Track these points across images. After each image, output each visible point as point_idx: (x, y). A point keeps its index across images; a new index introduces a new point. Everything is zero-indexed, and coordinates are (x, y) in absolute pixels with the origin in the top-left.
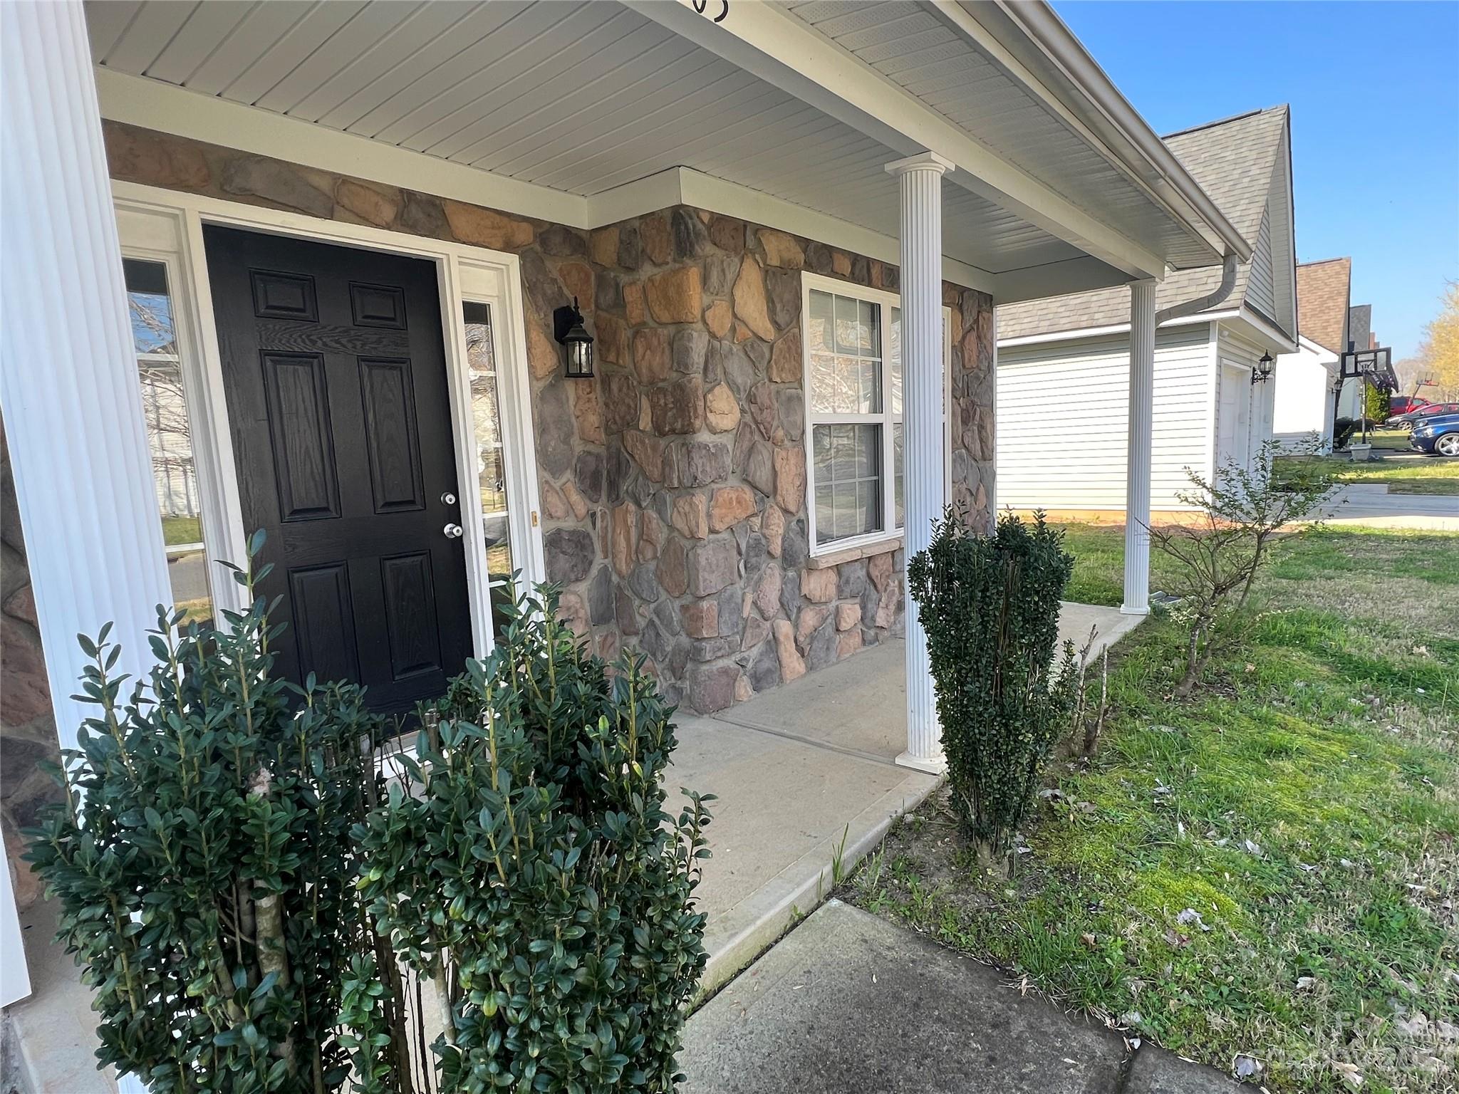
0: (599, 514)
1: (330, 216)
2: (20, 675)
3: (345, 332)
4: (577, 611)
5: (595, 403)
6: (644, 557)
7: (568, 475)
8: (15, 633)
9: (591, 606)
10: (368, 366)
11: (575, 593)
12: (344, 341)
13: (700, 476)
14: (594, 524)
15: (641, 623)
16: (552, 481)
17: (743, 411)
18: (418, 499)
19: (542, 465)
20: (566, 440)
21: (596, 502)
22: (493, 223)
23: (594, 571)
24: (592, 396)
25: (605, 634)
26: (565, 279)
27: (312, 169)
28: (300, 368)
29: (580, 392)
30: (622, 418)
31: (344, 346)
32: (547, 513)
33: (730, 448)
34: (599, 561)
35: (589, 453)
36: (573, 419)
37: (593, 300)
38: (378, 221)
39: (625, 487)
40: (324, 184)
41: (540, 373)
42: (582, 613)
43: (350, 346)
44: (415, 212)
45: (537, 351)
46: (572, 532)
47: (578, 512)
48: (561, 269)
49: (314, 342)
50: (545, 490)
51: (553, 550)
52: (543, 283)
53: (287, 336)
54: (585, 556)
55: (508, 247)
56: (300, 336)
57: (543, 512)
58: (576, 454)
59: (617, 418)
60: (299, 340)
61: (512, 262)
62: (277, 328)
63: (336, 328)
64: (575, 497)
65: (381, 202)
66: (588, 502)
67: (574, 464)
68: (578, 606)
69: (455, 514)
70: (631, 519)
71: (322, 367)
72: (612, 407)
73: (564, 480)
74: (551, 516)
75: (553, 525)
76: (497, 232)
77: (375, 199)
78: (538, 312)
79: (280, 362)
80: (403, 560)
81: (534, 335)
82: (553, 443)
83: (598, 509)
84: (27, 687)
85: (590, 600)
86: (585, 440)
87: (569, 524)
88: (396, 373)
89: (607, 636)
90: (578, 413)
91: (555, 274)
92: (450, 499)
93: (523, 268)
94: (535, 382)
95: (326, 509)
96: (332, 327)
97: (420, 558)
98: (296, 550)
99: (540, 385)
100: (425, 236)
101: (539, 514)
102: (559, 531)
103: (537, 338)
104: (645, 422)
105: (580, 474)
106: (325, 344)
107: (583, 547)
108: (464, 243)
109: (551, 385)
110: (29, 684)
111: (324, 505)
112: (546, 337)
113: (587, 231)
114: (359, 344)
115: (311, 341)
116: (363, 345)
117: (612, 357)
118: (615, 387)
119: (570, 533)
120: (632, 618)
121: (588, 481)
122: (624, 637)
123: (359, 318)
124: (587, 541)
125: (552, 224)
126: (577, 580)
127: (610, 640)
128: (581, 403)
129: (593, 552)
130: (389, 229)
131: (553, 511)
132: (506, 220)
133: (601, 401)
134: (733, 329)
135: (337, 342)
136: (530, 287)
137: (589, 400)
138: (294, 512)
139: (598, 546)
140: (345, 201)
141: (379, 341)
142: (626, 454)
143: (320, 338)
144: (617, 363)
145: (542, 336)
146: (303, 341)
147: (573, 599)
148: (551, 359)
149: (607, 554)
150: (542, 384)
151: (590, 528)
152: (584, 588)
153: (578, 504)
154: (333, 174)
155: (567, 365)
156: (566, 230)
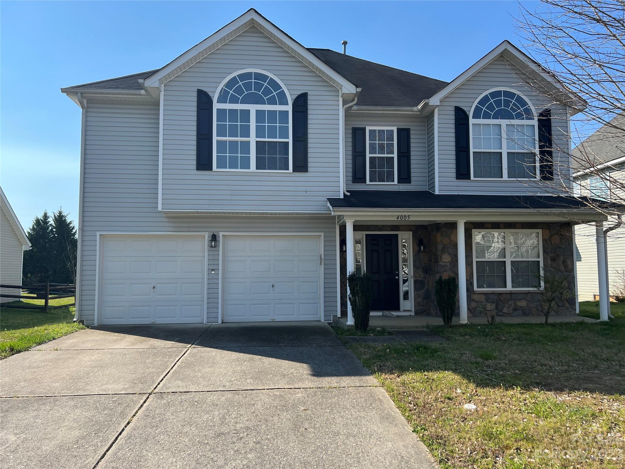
1: (381, 231)
3: (383, 246)
4: (420, 296)
5: (427, 257)
7: (420, 269)
10: (386, 251)
13: (439, 270)
14: (426, 279)
16: (417, 270)
17: (452, 258)
18: (392, 272)
19: (414, 267)
20: (420, 263)
23: (425, 288)
24: (426, 255)
25: (427, 301)
26: (421, 235)
27: (379, 225)
28: (375, 252)
29: (424, 255)
33: (448, 266)
34: (426, 287)
35: (425, 266)
40: (381, 227)
41: (415, 251)
42: (422, 296)
43: (383, 248)
44: (394, 228)
45: (414, 247)
47: (422, 277)
51: (416, 283)
52: (416, 236)
53: (374, 248)
55: (410, 231)
57: (414, 276)
58: (422, 266)
60: (376, 248)
62: (373, 246)
63: (381, 246)
66: (424, 275)
69: (398, 275)
71: (379, 252)
72: (430, 258)
74: (415, 277)
75: (416, 279)
76: (408, 228)
78: (415, 241)
79: (373, 251)
80: (389, 282)
82: (417, 264)
83: (427, 276)
85: (423, 294)
86: (424, 263)
87: (420, 279)
88: (390, 252)
90: (423, 258)
92: (397, 272)
93: (413, 234)
97: (391, 282)
100: (395, 231)
102: (417, 280)
103: (415, 245)
104: (433, 261)
107: (422, 284)
108: (402, 231)
109: (417, 253)
112: (417, 245)
113: (427, 225)
116: (385, 248)
118: (430, 254)
119: (420, 280)
121: (424, 271)
123: (385, 244)
124: (424, 282)
125: (419, 225)
126: (421, 289)
127: (428, 303)
132: (410, 226)
134: (450, 243)
135: (381, 248)
136: (414, 237)
139: (426, 284)
140: (383, 228)
141: (388, 247)
143: (379, 248)
147: (419, 293)
148: (417, 249)
149: (428, 286)
150: (415, 253)
151: (425, 280)
152: (422, 291)
153: (422, 275)
154: (382, 225)
155: (419, 250)
156: (422, 226)
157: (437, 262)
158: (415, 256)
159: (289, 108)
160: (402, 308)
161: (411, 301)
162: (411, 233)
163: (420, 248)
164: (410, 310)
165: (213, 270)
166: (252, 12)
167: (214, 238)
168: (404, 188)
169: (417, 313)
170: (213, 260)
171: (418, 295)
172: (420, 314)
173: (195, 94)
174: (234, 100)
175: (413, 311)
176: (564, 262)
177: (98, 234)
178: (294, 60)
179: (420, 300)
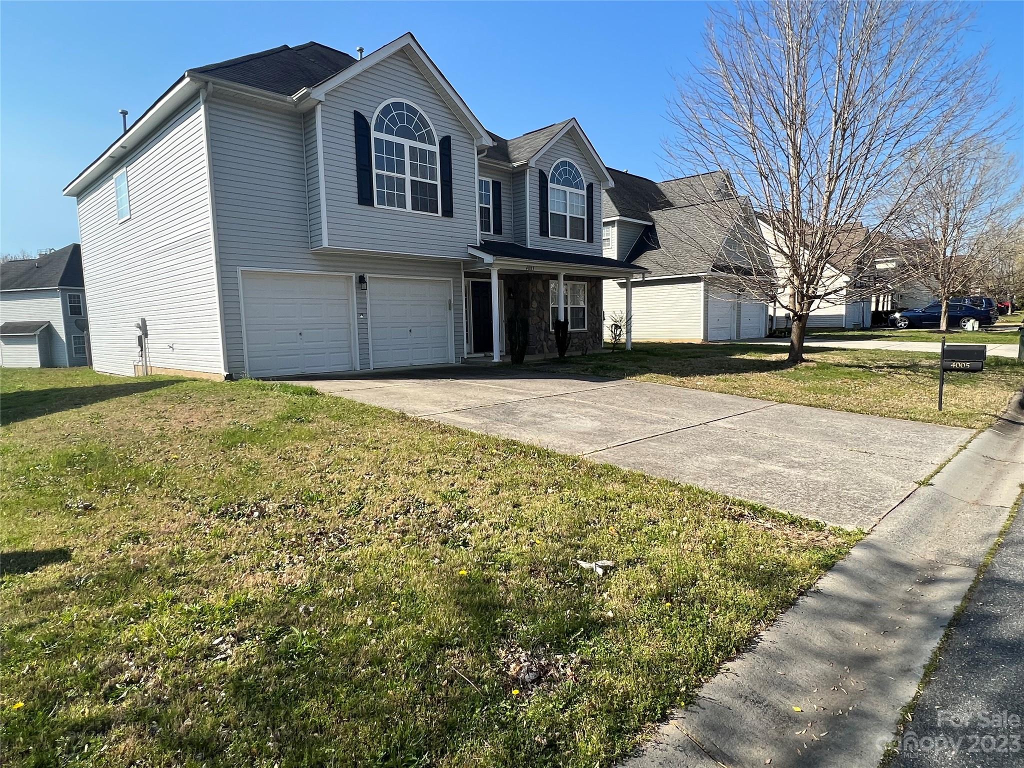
5: (514, 303)
13: (530, 315)
17: (538, 305)
26: (511, 283)
33: (536, 311)
37: (515, 287)
59: (517, 305)
117: (517, 296)
118: (517, 300)
134: (537, 291)
157: (529, 308)
159: (436, 149)
165: (362, 314)
166: (409, 36)
167: (362, 280)
168: (497, 239)
170: (362, 303)
173: (352, 116)
174: (389, 131)
176: (597, 308)
177: (240, 269)
178: (438, 98)
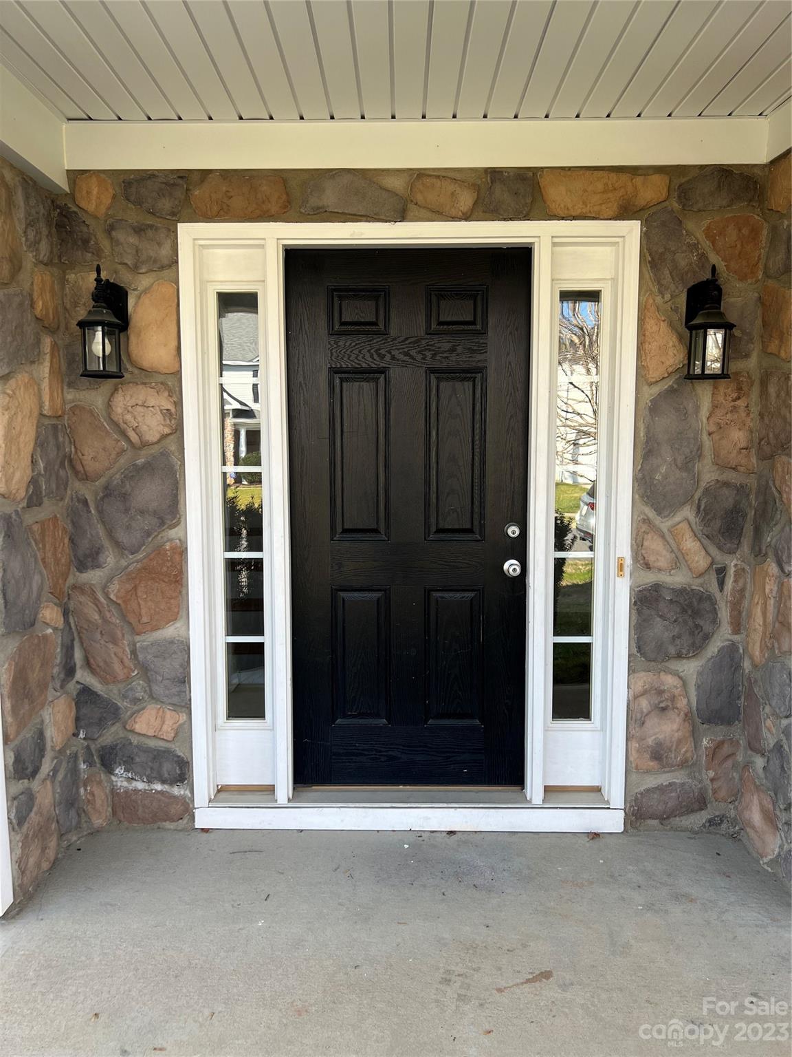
0: (732, 571)
1: (401, 215)
2: (110, 646)
3: (415, 342)
4: (673, 699)
5: (743, 415)
6: (779, 648)
7: (688, 512)
8: (109, 611)
9: (698, 696)
10: (438, 378)
11: (676, 674)
12: (413, 353)
14: (721, 584)
15: (770, 741)
16: (657, 520)
18: (476, 529)
19: (642, 497)
20: (687, 465)
21: (732, 552)
22: (606, 184)
23: (712, 649)
24: (741, 403)
25: (720, 738)
26: (713, 243)
27: (388, 170)
28: (365, 384)
29: (721, 399)
30: (777, 437)
31: (412, 357)
32: (641, 560)
34: (723, 636)
35: (726, 484)
36: (705, 437)
37: (761, 266)
38: (454, 212)
39: (769, 538)
40: (397, 184)
41: (654, 375)
42: (682, 703)
43: (419, 357)
44: (500, 193)
45: (652, 347)
46: (682, 592)
47: (693, 565)
48: (708, 228)
49: (382, 357)
50: (642, 530)
51: (646, 611)
52: (674, 253)
53: (356, 352)
54: (697, 626)
55: (624, 212)
56: (369, 351)
57: (635, 557)
58: (703, 484)
59: (771, 435)
60: (368, 355)
61: (630, 231)
62: (347, 344)
63: (407, 339)
64: (690, 544)
65: (458, 190)
66: (714, 551)
67: (696, 497)
68: (677, 692)
69: (519, 549)
70: (771, 587)
71: (387, 382)
72: (766, 421)
73: (677, 518)
74: (648, 566)
75: (650, 578)
76: (610, 195)
77: (451, 187)
78: (662, 293)
79: (347, 380)
80: (451, 594)
81: (651, 325)
82: (663, 470)
83: (732, 563)
84: (113, 656)
85: (698, 687)
86: (721, 465)
87: (678, 579)
88: (468, 385)
89: (722, 743)
90: (713, 428)
91: (700, 235)
92: (513, 531)
93: (646, 237)
94: (645, 388)
95: (376, 531)
96: (402, 338)
97: (471, 594)
98: (342, 569)
99: (651, 392)
100: (511, 219)
101: (628, 561)
102: (657, 587)
103: (655, 328)
105: (705, 514)
106: (393, 358)
107: (696, 613)
108: (563, 219)
109: (672, 391)
110: (115, 654)
111: (374, 526)
112: (671, 325)
113: (765, 166)
114: (429, 354)
115: (379, 355)
116: (434, 355)
117: (773, 347)
118: (772, 390)
119: (676, 591)
120: (758, 729)
121: (717, 524)
122: (749, 752)
123: (434, 326)
124: (707, 605)
125: (702, 167)
126: (679, 656)
127: (726, 749)
128: (719, 412)
129: (715, 621)
130: (466, 220)
131: (651, 559)
132: (624, 177)
133: (755, 410)
135: (406, 354)
136: (652, 260)
137: (735, 409)
138: (345, 531)
139: (724, 614)
140: (419, 198)
141: (453, 350)
142: (774, 490)
143: (389, 352)
144: (778, 356)
145: (664, 326)
146: (372, 356)
147: (669, 681)
148: (674, 356)
149: (737, 627)
150: (656, 390)
151: (714, 587)
152: (691, 668)
153: (697, 554)
154: (410, 171)
155: (690, 363)
156: (724, 172)
158: (648, 413)
160: (536, 775)
161: (603, 729)
162: (632, 230)
163: (695, 349)
164: (597, 790)
169: (636, 814)
171: (660, 692)
172: (664, 818)
175: (616, 794)
179: (668, 729)
